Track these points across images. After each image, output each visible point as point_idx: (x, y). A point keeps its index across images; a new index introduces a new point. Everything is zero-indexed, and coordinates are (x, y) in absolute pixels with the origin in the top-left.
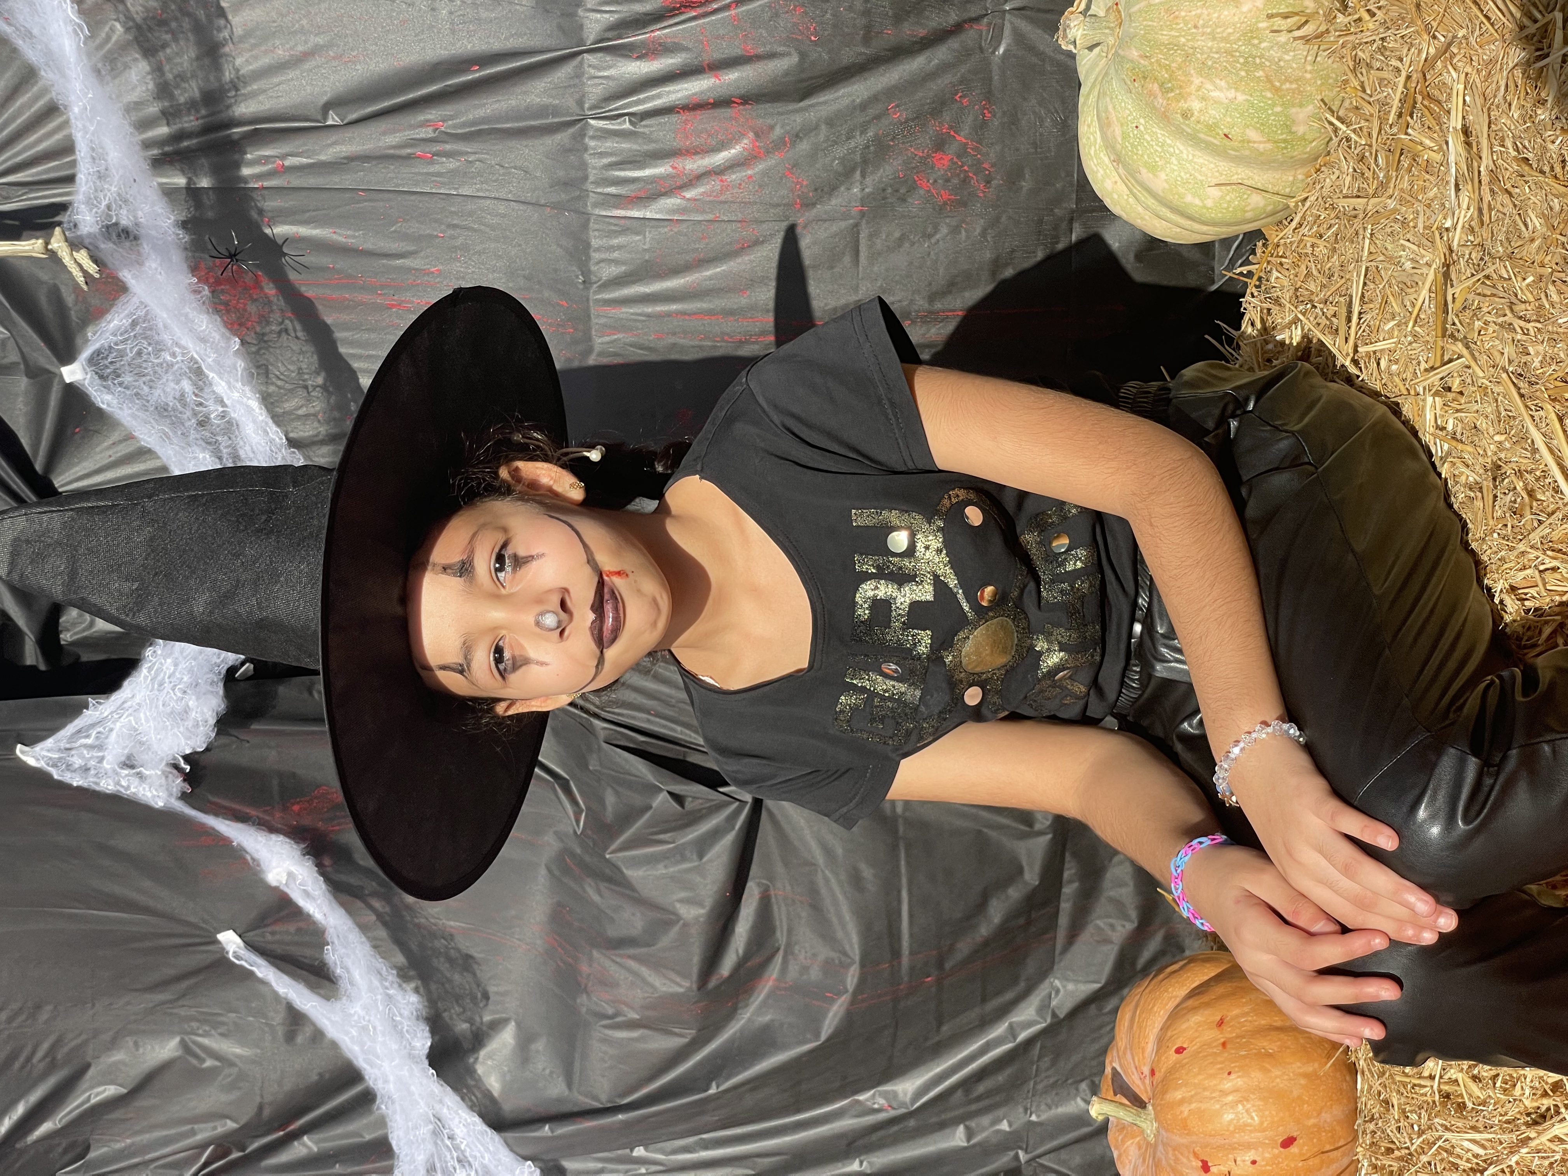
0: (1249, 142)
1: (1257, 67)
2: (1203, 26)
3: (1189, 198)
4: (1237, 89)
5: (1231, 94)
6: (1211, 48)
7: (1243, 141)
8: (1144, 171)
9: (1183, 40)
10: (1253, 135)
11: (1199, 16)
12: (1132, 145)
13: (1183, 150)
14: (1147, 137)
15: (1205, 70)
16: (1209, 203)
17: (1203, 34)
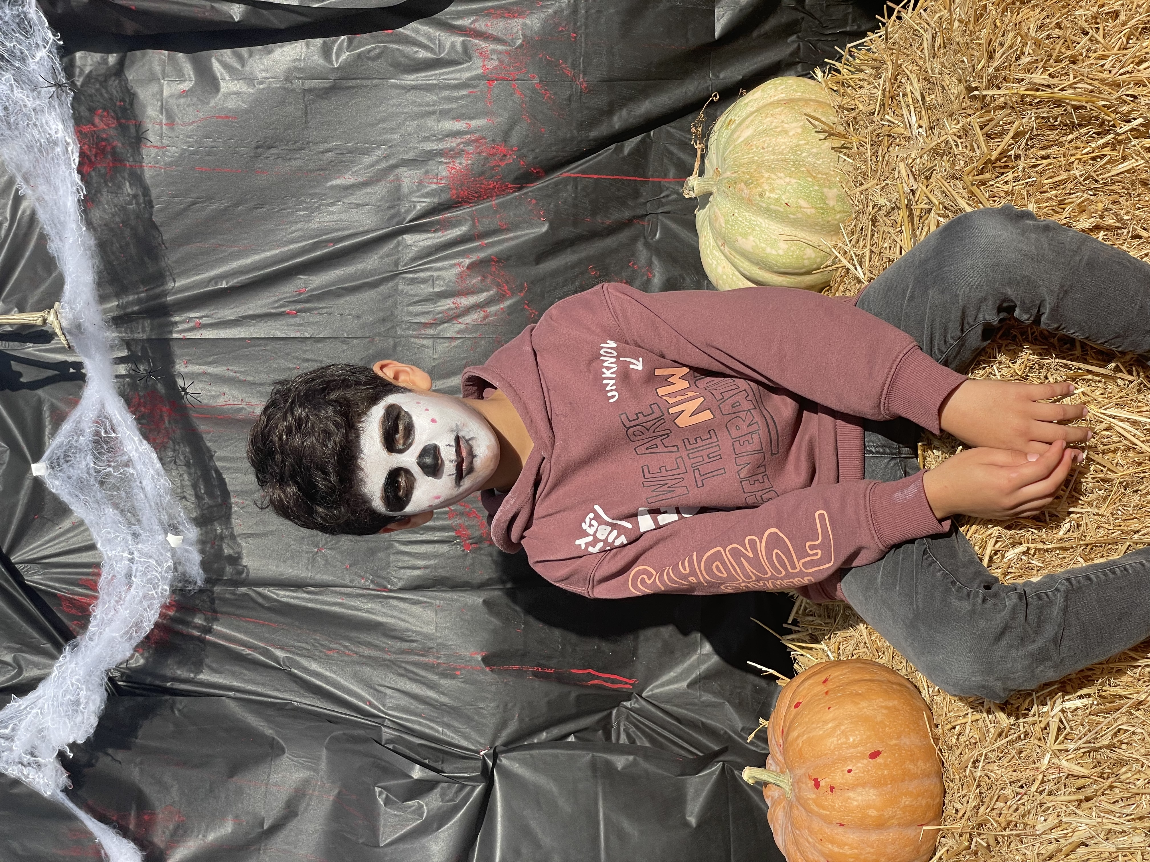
0: (801, 207)
1: (801, 166)
2: (768, 147)
3: (768, 250)
4: (790, 177)
5: (788, 179)
6: (773, 160)
7: (797, 207)
8: (739, 238)
9: (756, 158)
10: (802, 203)
11: (764, 142)
12: (732, 225)
13: (763, 222)
14: (740, 219)
15: (771, 169)
16: (781, 252)
17: (768, 152)
